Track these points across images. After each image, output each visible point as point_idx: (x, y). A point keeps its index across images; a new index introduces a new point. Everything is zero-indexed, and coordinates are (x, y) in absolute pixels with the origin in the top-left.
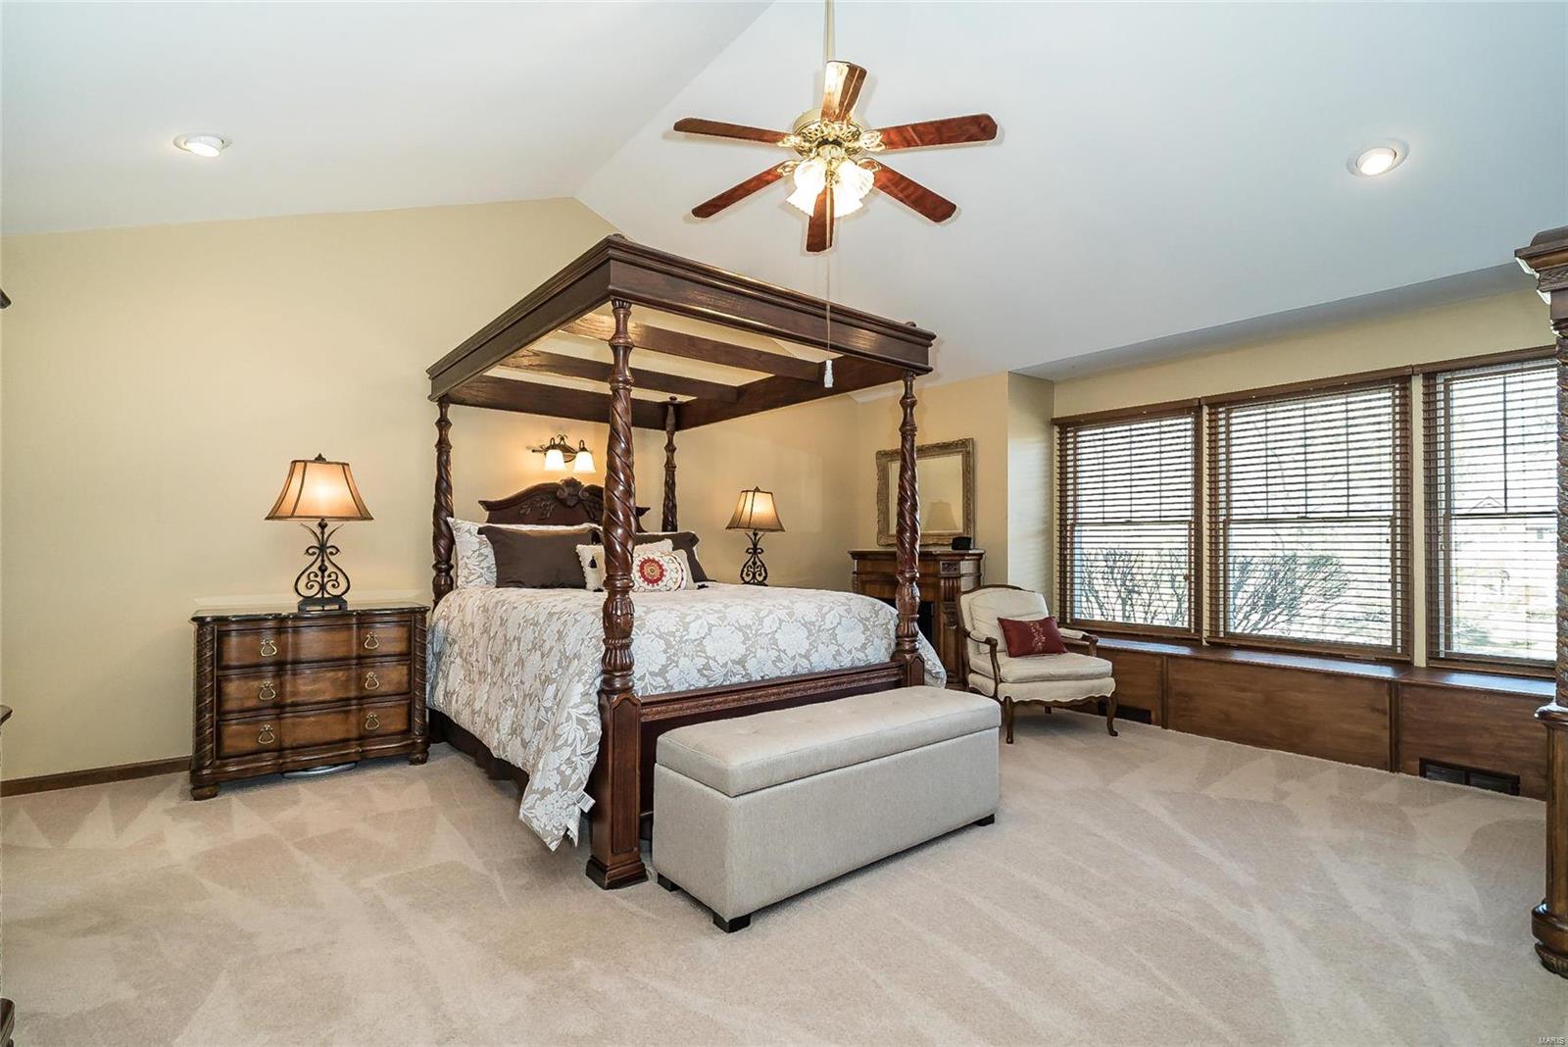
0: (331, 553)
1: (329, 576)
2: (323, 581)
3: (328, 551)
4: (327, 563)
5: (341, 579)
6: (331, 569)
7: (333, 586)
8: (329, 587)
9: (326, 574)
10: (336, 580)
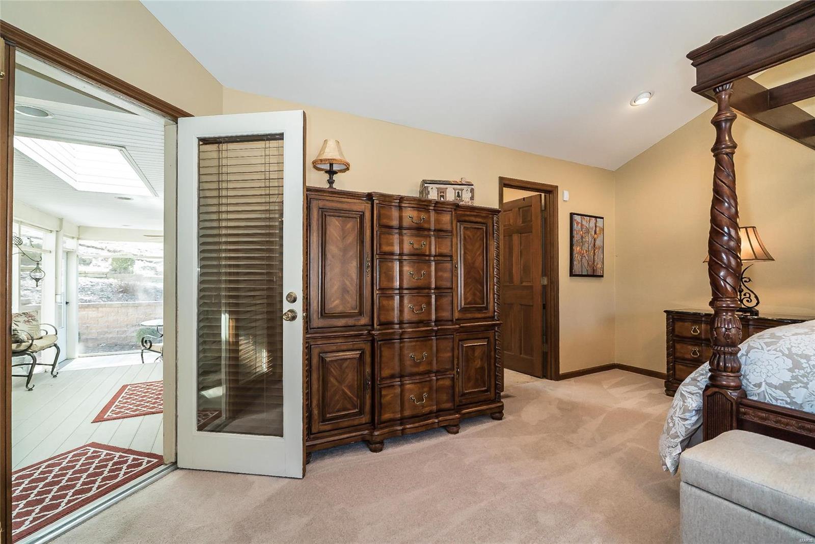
0: (745, 281)
1: (745, 295)
2: (741, 298)
3: (744, 280)
4: (743, 287)
5: (753, 296)
6: (745, 291)
7: (748, 301)
8: (745, 301)
9: (743, 294)
10: (749, 298)
